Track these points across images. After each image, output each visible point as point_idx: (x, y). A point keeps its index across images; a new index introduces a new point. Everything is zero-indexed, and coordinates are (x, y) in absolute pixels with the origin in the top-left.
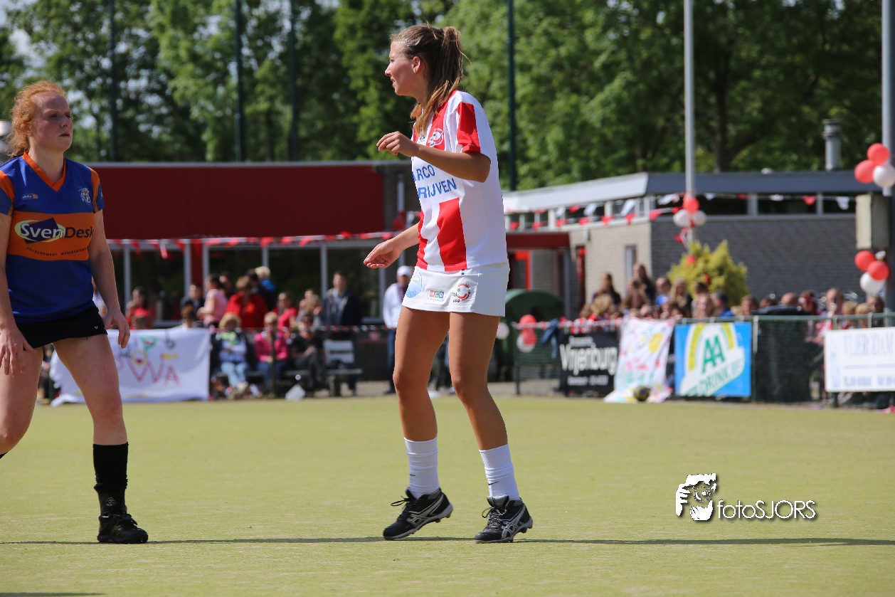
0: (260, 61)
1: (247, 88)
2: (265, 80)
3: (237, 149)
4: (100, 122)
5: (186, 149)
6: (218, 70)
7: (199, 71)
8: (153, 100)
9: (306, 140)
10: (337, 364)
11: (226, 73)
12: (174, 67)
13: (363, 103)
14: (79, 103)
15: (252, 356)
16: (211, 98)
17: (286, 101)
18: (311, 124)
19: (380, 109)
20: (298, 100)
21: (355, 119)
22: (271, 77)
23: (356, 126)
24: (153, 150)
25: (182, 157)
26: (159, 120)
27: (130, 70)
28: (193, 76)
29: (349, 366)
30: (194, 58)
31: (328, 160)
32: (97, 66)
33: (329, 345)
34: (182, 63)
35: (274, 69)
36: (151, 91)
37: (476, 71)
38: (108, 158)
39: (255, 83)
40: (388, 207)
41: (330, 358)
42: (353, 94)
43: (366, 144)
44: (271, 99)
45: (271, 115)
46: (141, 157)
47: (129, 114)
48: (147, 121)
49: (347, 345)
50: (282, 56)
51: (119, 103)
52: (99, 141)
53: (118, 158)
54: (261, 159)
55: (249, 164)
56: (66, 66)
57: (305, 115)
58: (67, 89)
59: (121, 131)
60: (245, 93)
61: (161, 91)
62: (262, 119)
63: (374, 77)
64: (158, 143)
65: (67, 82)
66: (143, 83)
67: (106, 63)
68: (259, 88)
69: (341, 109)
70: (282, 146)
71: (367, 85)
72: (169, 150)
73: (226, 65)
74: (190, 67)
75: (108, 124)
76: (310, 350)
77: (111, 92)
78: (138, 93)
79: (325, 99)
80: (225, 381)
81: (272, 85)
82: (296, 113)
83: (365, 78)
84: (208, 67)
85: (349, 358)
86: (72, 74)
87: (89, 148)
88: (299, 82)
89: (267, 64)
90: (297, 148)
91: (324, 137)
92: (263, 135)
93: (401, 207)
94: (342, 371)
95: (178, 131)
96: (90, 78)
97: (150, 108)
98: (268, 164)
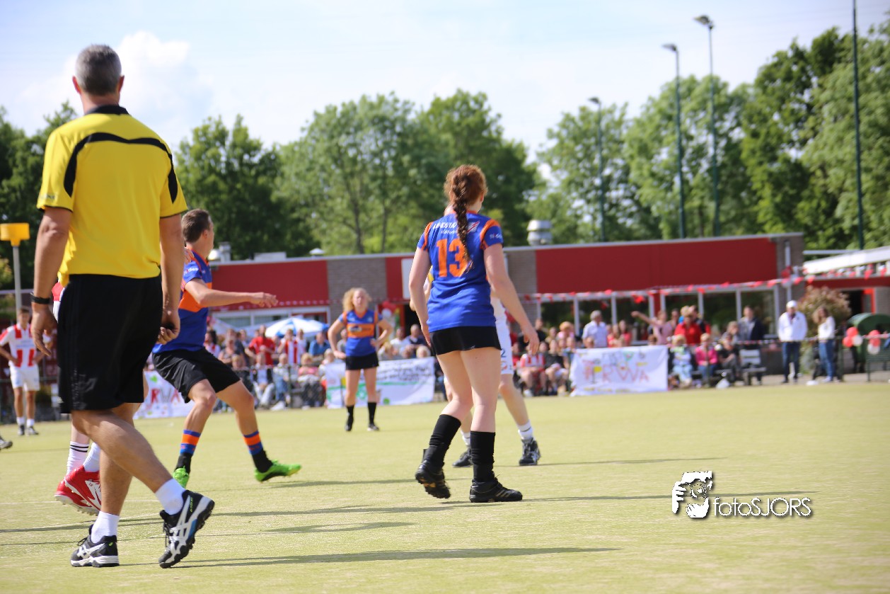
0: (694, 173)
1: (686, 191)
2: (697, 187)
3: (680, 231)
4: (594, 219)
5: (648, 233)
6: (667, 182)
7: (656, 183)
8: (626, 203)
9: (725, 223)
10: (749, 365)
11: (672, 183)
12: (640, 182)
13: (760, 198)
14: (581, 208)
15: (694, 362)
16: (663, 199)
17: (711, 198)
18: (727, 213)
19: (772, 201)
20: (719, 197)
21: (755, 208)
22: (702, 185)
23: (756, 213)
24: (628, 234)
25: (646, 238)
26: (631, 215)
27: (612, 185)
28: (652, 186)
29: (757, 366)
30: (653, 175)
31: (739, 235)
32: (592, 184)
33: (743, 353)
34: (645, 179)
35: (704, 179)
36: (626, 198)
37: (835, 174)
38: (600, 240)
39: (691, 189)
40: (779, 264)
41: (744, 362)
42: (755, 192)
43: (763, 224)
44: (702, 198)
45: (701, 208)
46: (619, 239)
47: (612, 212)
48: (623, 216)
49: (755, 353)
50: (709, 171)
51: (606, 206)
52: (593, 229)
53: (606, 240)
54: (696, 236)
55: (688, 240)
56: (573, 185)
57: (723, 207)
58: (574, 199)
59: (607, 223)
60: (685, 195)
61: (632, 197)
62: (696, 211)
63: (768, 181)
64: (630, 230)
65: (574, 194)
66: (621, 192)
67: (598, 182)
68: (694, 192)
69: (747, 202)
70: (709, 228)
71: (763, 187)
72: (637, 234)
73: (672, 177)
74: (650, 181)
75: (600, 219)
76: (731, 357)
77: (602, 199)
78: (618, 199)
79: (736, 196)
80: (677, 378)
81: (703, 189)
82: (718, 206)
83: (763, 182)
84: (661, 180)
85: (757, 361)
86: (577, 190)
87: (588, 236)
88: (720, 187)
89: (698, 177)
90: (718, 228)
91: (736, 220)
92: (697, 221)
93: (788, 262)
94: (753, 370)
95: (644, 222)
96: (588, 192)
97: (625, 209)
98: (700, 239)
